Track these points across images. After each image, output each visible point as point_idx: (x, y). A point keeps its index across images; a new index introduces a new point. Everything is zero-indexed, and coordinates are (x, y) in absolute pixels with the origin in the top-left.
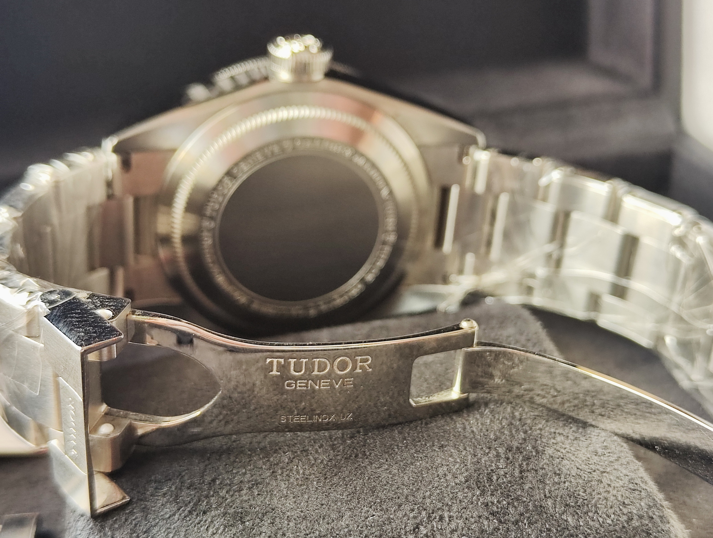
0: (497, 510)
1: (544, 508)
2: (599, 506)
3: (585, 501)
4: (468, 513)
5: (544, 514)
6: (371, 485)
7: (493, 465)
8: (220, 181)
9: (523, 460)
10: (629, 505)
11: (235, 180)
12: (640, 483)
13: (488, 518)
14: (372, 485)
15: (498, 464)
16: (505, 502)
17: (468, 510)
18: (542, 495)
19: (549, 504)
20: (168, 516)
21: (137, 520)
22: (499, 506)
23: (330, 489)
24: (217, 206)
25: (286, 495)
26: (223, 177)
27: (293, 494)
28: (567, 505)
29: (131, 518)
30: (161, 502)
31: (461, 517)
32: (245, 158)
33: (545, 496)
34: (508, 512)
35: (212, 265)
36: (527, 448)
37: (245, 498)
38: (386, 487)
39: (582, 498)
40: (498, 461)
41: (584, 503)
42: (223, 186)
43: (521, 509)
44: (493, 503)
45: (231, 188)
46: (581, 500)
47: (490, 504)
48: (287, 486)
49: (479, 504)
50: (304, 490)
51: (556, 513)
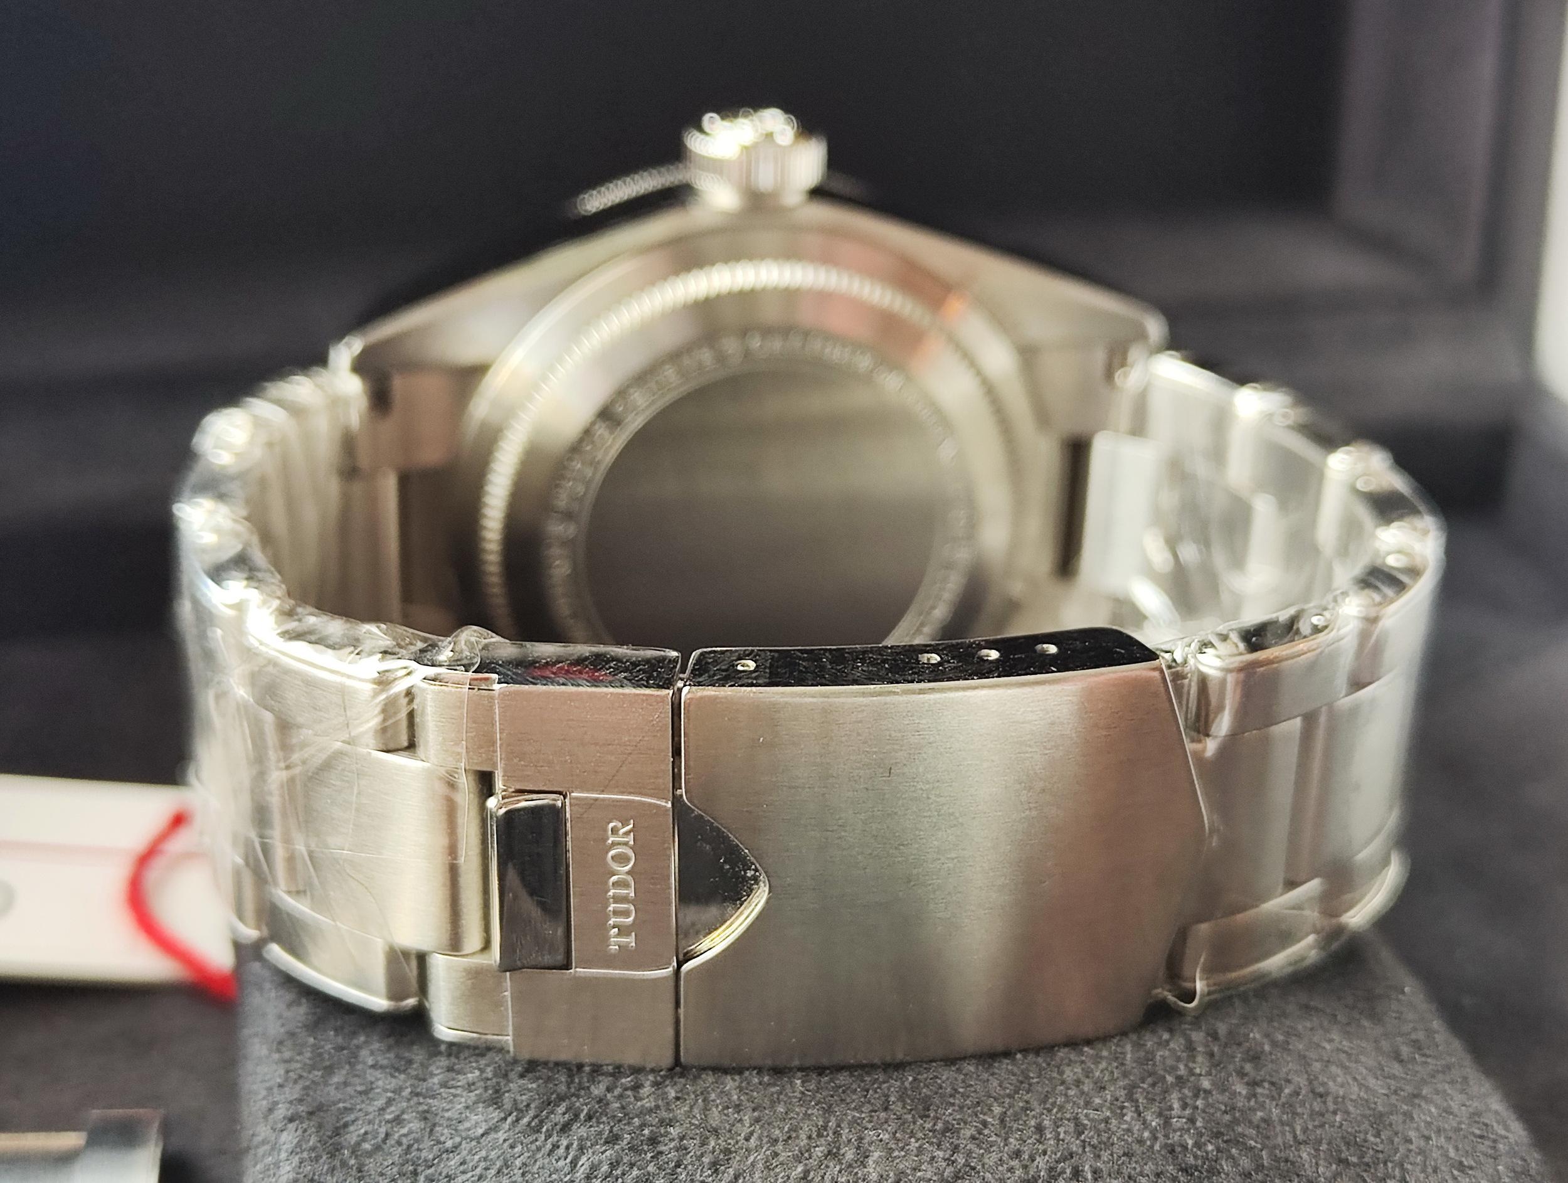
0: (1193, 1163)
1: (1293, 1163)
2: (1409, 1167)
3: (1381, 1156)
4: (1134, 1165)
5: (1295, 1176)
6: (920, 1094)
7: (1182, 1067)
8: (587, 432)
9: (1243, 1060)
10: (1471, 1168)
11: (619, 428)
12: (1495, 1124)
13: (1177, 1177)
14: (923, 1095)
15: (1191, 1065)
16: (1210, 1147)
17: (1134, 1159)
18: (1289, 1137)
19: (1305, 1155)
20: (480, 1131)
21: (412, 1136)
22: (1199, 1153)
23: (832, 1096)
24: (580, 489)
25: (737, 1103)
26: (593, 423)
27: (753, 1102)
28: (1340, 1161)
29: (398, 1132)
30: (463, 1100)
31: (1119, 1172)
32: (641, 378)
33: (1295, 1137)
34: (1218, 1167)
35: (572, 621)
36: (1251, 1035)
37: (649, 1103)
38: (952, 1100)
39: (1373, 1149)
40: (1192, 1058)
41: (1378, 1159)
42: (593, 443)
43: (1245, 1163)
44: (1185, 1147)
45: (610, 447)
46: (1371, 1152)
47: (1178, 1149)
48: (737, 1084)
49: (1157, 1147)
50: (775, 1096)
51: (1319, 1176)
